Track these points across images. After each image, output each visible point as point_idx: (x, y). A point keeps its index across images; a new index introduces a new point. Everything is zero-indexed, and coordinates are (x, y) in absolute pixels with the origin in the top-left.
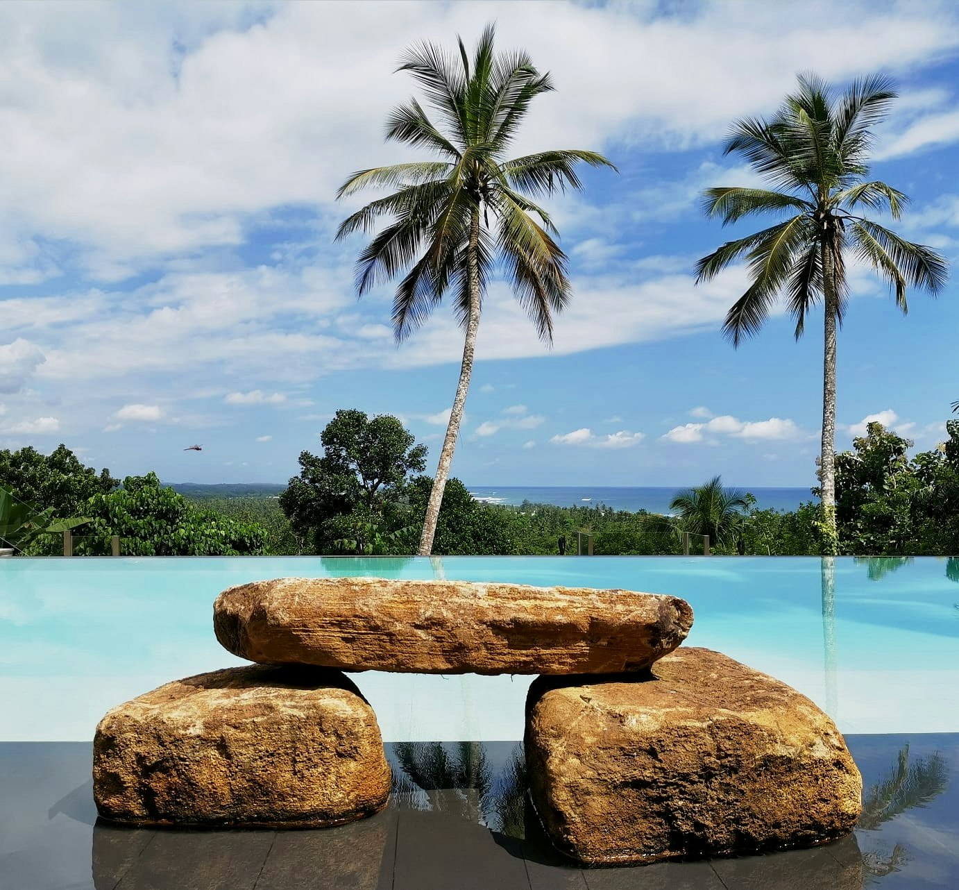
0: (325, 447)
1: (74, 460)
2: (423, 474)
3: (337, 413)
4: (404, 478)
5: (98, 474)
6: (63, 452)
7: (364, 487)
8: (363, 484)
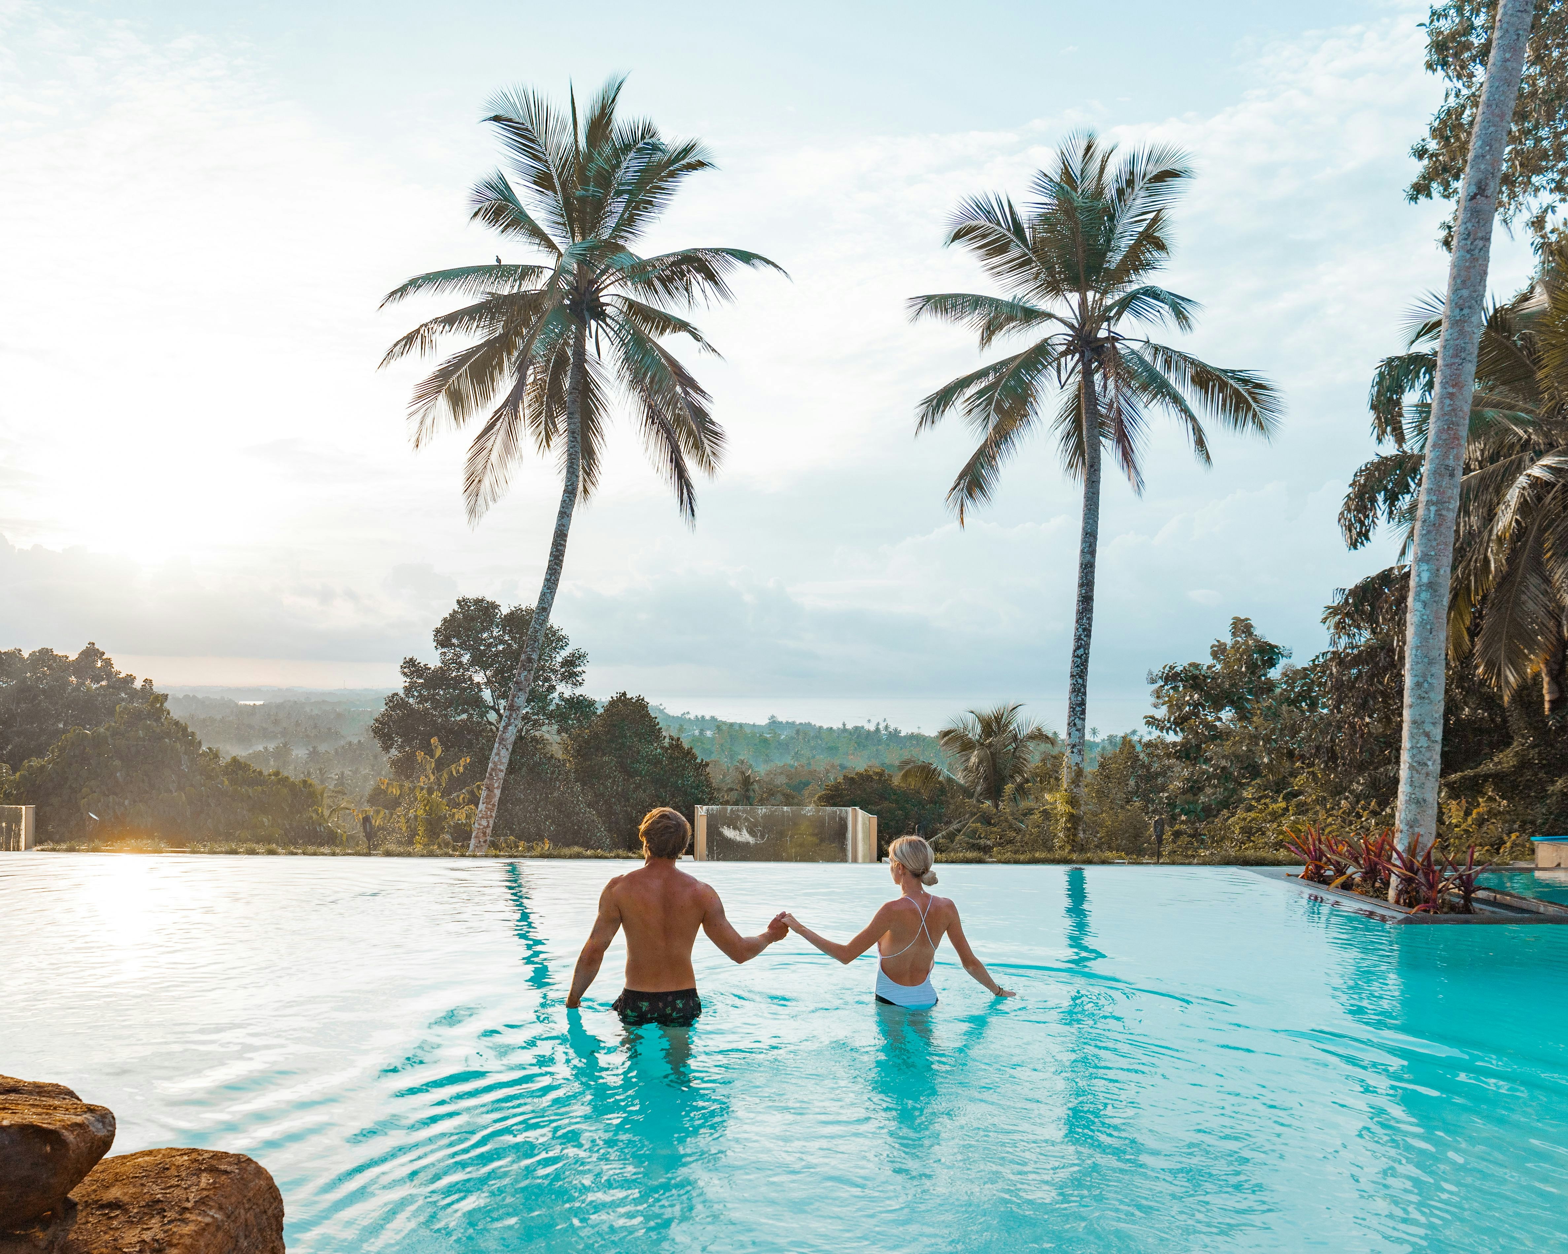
0: (439, 651)
1: (108, 663)
2: (578, 691)
3: (459, 602)
4: (551, 697)
5: (138, 684)
6: (91, 653)
7: (493, 708)
8: (492, 704)
